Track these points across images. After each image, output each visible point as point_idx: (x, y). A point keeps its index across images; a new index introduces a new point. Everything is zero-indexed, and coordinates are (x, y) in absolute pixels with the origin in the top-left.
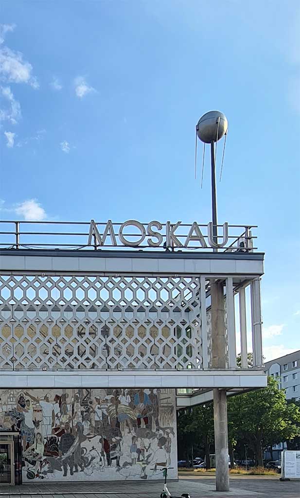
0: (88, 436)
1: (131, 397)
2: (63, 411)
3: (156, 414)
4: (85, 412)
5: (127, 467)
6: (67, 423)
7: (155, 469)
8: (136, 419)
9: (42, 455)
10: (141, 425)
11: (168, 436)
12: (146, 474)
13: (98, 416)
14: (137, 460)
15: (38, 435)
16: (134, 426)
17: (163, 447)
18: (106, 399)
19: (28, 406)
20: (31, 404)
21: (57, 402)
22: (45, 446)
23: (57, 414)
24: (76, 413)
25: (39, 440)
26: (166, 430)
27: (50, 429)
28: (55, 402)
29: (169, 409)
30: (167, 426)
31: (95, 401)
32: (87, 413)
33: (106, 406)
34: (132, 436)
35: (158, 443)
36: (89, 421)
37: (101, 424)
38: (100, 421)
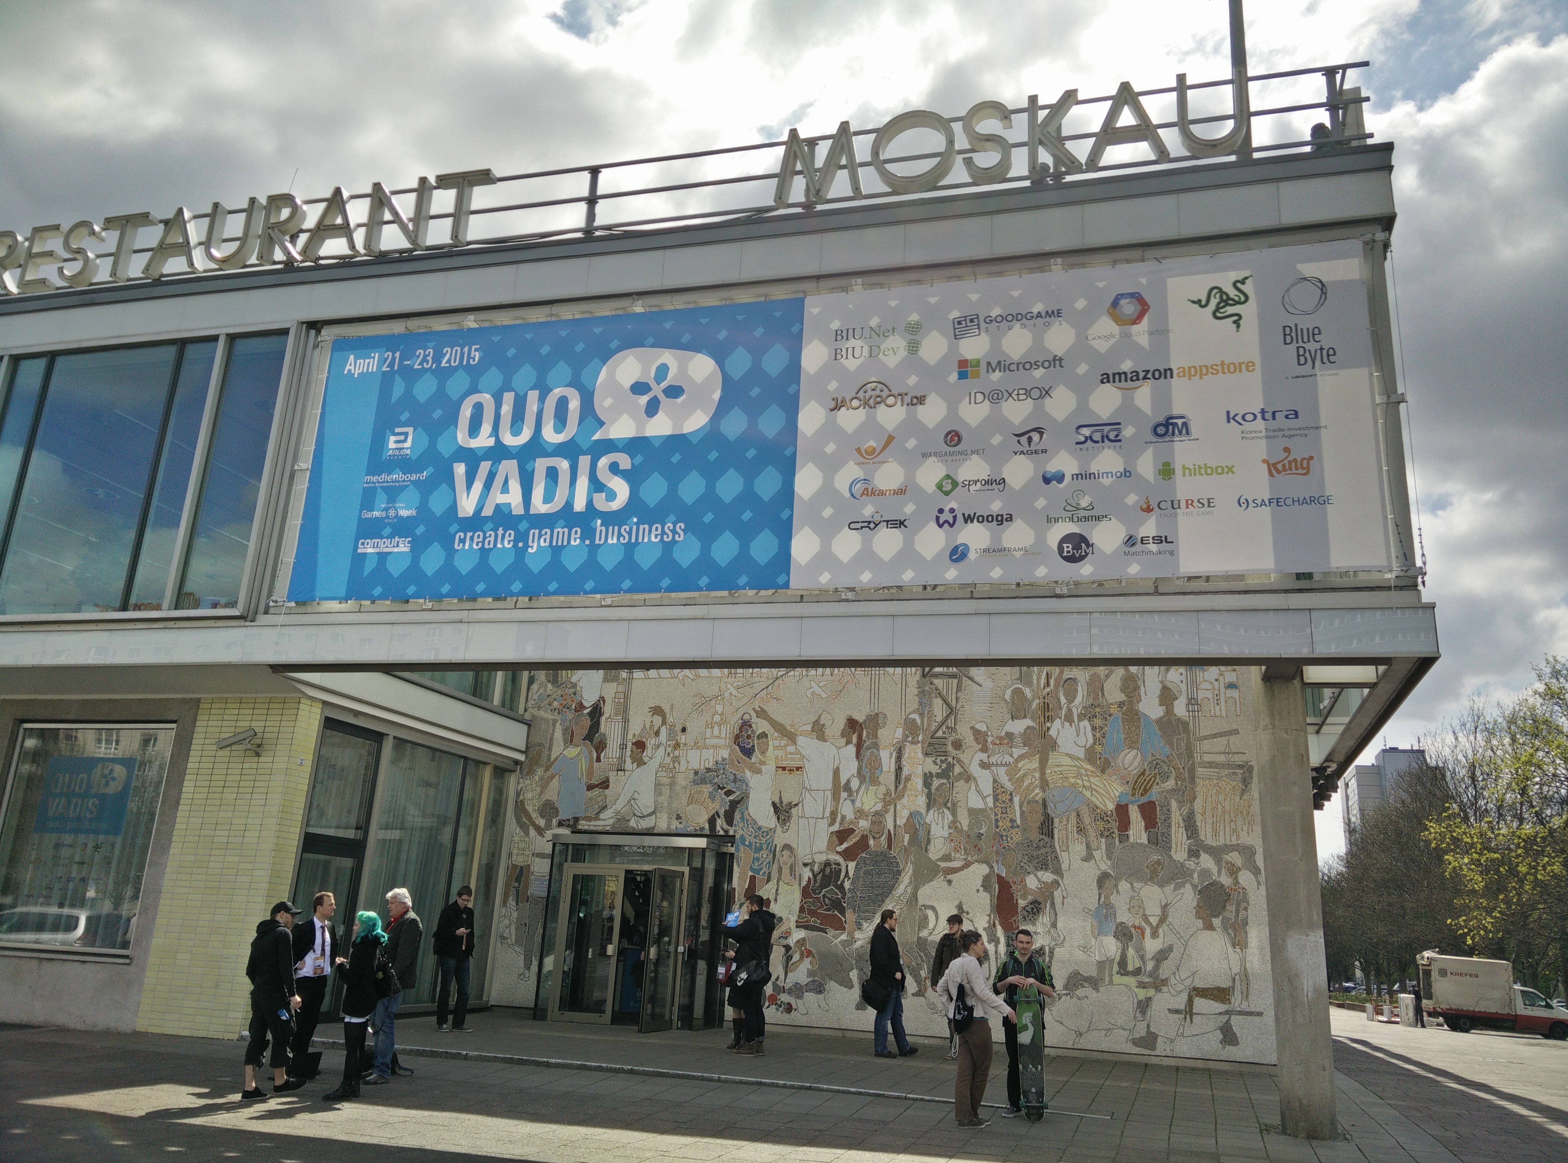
0: (943, 865)
1: (1094, 729)
2: (866, 773)
3: (1186, 794)
4: (938, 776)
5: (1080, 992)
6: (877, 813)
7: (1189, 1012)
8: (1111, 806)
9: (793, 925)
10: (1131, 832)
11: (1236, 882)
12: (1152, 1029)
13: (978, 791)
14: (1116, 968)
15: (786, 853)
16: (1107, 834)
17: (1217, 922)
18: (1007, 733)
19: (763, 753)
20: (771, 748)
21: (848, 742)
22: (806, 892)
23: (848, 781)
24: (908, 779)
25: (786, 870)
26: (1228, 857)
27: (823, 832)
28: (844, 740)
29: (1234, 773)
30: (1228, 839)
31: (972, 738)
32: (944, 781)
33: (1008, 759)
34: (1098, 873)
35: (1195, 904)
36: (949, 808)
37: (991, 822)
38: (985, 810)
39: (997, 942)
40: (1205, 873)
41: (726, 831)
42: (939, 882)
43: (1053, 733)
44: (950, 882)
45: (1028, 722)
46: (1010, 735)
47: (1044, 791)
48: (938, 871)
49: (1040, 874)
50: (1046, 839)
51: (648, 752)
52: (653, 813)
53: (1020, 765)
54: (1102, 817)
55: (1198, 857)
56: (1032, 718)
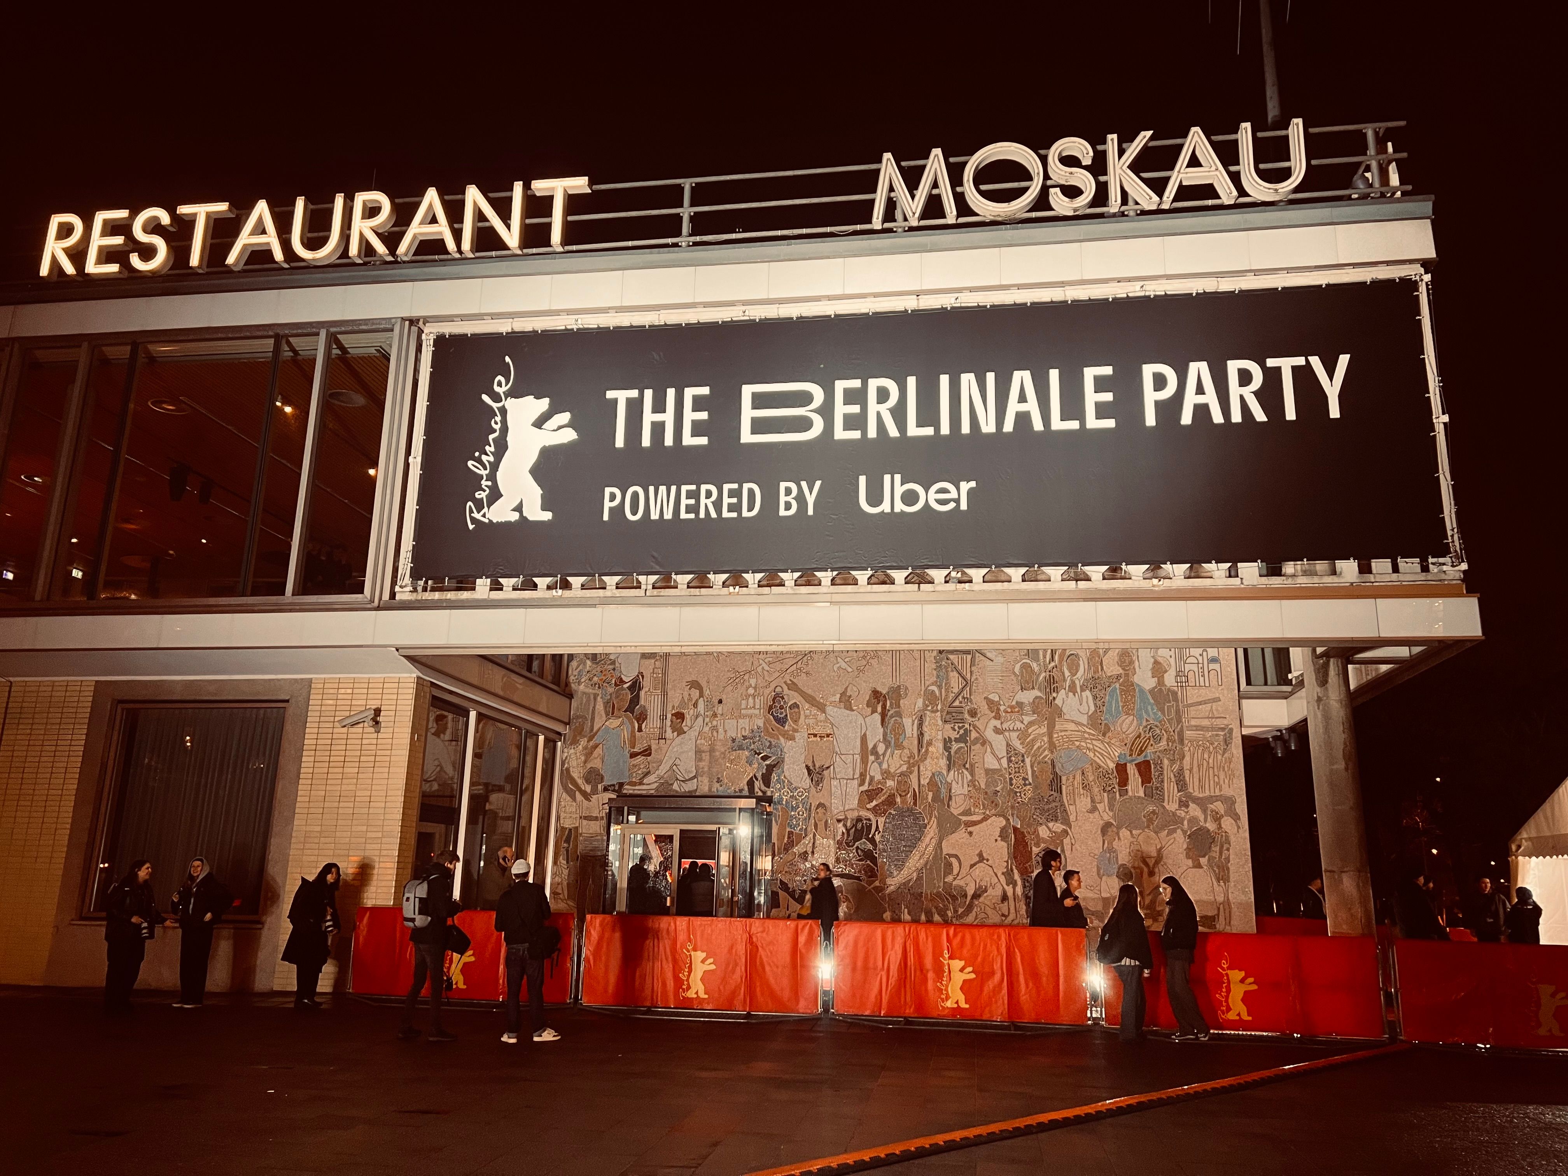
0: (964, 818)
1: (1095, 698)
2: (891, 738)
3: (1176, 753)
4: (957, 740)
6: (902, 774)
8: (1112, 765)
10: (1129, 788)
11: (1220, 827)
13: (993, 753)
15: (821, 811)
17: (1203, 861)
18: (1017, 702)
19: (796, 721)
20: (802, 717)
21: (874, 711)
22: (840, 845)
23: (875, 747)
24: (930, 743)
25: (821, 825)
26: (1212, 807)
27: (854, 790)
28: (870, 710)
29: (1217, 735)
30: (1212, 790)
31: (986, 707)
32: (963, 745)
33: (1019, 725)
34: (1101, 822)
35: (1185, 846)
36: (967, 769)
37: (1005, 782)
38: (1000, 770)
39: (1015, 884)
40: (1193, 820)
41: (764, 793)
42: (960, 835)
43: (1058, 702)
44: (971, 833)
45: (1037, 693)
46: (1020, 704)
47: (1052, 752)
48: (960, 824)
49: (1051, 825)
50: (1055, 794)
51: (688, 721)
52: (695, 777)
53: (1030, 731)
54: (1104, 775)
55: (1187, 806)
56: (1040, 689)
